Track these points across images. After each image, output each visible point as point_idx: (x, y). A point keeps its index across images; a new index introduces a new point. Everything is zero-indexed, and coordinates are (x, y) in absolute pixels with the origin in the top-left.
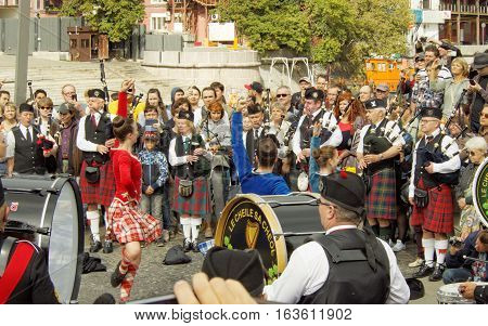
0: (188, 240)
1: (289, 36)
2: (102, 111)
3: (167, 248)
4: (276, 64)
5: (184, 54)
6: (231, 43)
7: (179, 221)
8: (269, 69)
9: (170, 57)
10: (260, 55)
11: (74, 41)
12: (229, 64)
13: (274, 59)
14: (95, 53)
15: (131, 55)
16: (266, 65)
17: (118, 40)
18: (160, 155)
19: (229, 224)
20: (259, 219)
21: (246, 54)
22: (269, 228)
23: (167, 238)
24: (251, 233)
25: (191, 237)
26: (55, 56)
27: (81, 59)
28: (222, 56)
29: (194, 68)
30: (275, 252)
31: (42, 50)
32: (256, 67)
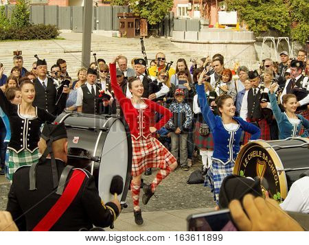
0: (205, 167)
1: (276, 22)
2: (144, 74)
3: (190, 172)
4: (267, 41)
5: (201, 34)
6: (235, 26)
7: (199, 153)
8: (261, 45)
9: (191, 36)
10: (254, 35)
11: (123, 23)
12: (234, 41)
13: (265, 38)
14: (138, 32)
15: (163, 33)
16: (259, 42)
17: (155, 23)
18: (187, 106)
19: (244, 161)
20: (266, 159)
21: (245, 34)
22: (274, 166)
23: (190, 165)
24: (260, 168)
25: (207, 164)
26: (109, 33)
27: (128, 36)
28: (227, 35)
29: (209, 43)
30: (278, 183)
31: (100, 29)
32: (252, 44)
